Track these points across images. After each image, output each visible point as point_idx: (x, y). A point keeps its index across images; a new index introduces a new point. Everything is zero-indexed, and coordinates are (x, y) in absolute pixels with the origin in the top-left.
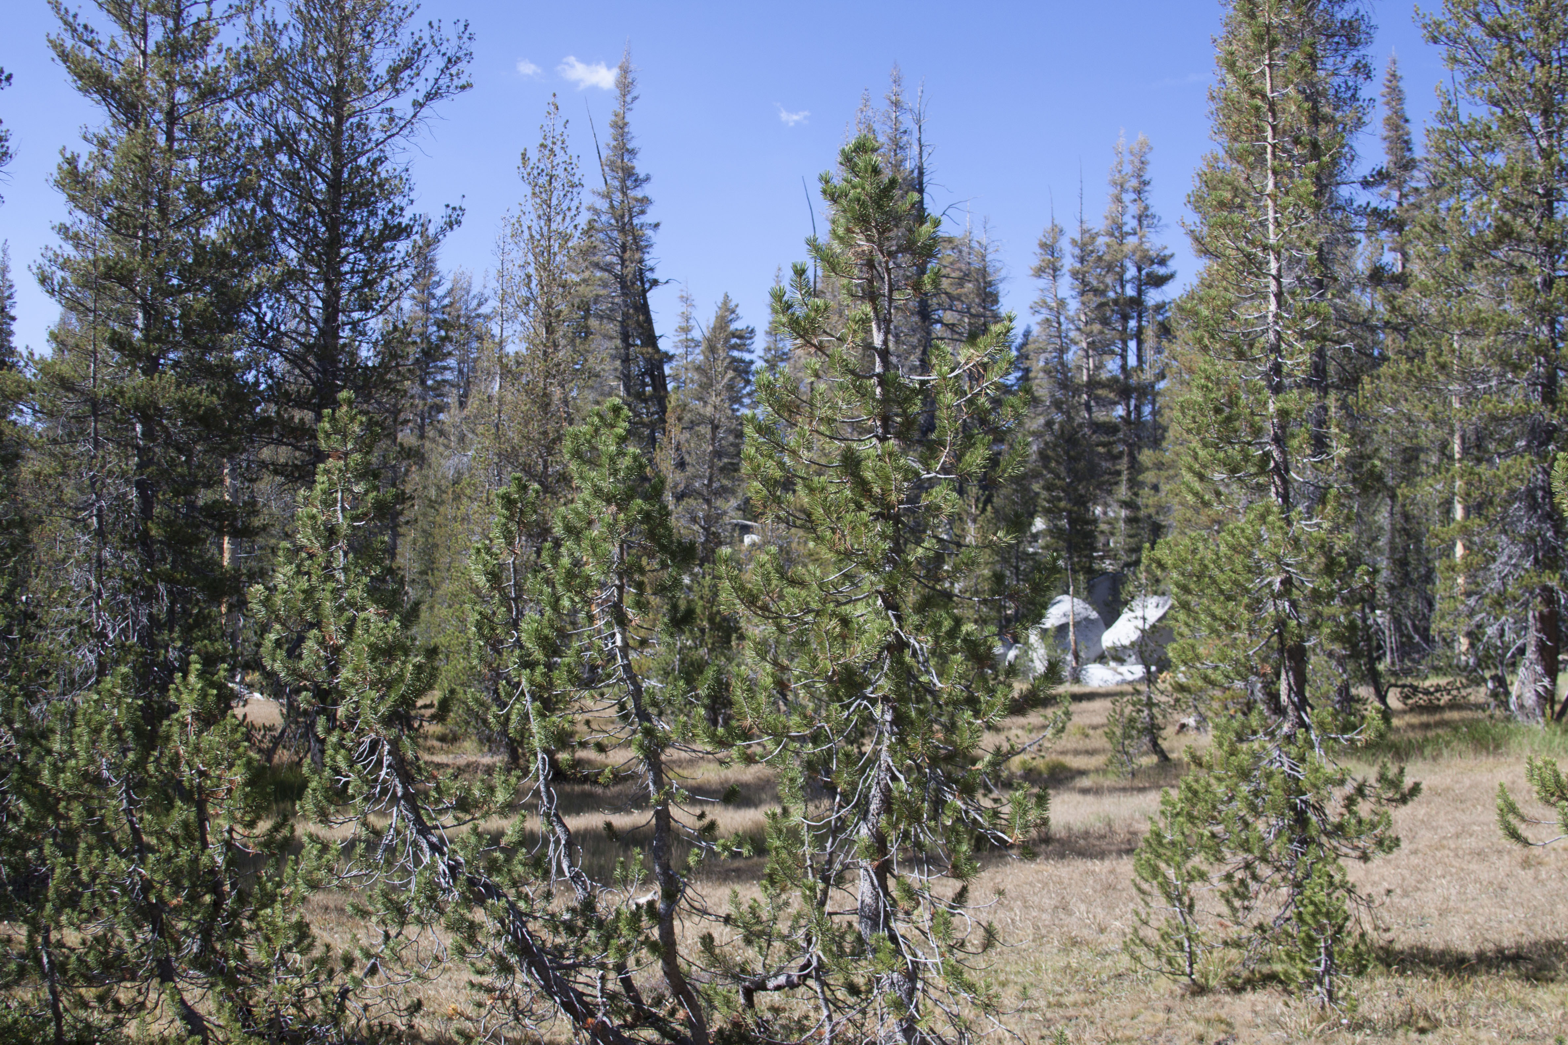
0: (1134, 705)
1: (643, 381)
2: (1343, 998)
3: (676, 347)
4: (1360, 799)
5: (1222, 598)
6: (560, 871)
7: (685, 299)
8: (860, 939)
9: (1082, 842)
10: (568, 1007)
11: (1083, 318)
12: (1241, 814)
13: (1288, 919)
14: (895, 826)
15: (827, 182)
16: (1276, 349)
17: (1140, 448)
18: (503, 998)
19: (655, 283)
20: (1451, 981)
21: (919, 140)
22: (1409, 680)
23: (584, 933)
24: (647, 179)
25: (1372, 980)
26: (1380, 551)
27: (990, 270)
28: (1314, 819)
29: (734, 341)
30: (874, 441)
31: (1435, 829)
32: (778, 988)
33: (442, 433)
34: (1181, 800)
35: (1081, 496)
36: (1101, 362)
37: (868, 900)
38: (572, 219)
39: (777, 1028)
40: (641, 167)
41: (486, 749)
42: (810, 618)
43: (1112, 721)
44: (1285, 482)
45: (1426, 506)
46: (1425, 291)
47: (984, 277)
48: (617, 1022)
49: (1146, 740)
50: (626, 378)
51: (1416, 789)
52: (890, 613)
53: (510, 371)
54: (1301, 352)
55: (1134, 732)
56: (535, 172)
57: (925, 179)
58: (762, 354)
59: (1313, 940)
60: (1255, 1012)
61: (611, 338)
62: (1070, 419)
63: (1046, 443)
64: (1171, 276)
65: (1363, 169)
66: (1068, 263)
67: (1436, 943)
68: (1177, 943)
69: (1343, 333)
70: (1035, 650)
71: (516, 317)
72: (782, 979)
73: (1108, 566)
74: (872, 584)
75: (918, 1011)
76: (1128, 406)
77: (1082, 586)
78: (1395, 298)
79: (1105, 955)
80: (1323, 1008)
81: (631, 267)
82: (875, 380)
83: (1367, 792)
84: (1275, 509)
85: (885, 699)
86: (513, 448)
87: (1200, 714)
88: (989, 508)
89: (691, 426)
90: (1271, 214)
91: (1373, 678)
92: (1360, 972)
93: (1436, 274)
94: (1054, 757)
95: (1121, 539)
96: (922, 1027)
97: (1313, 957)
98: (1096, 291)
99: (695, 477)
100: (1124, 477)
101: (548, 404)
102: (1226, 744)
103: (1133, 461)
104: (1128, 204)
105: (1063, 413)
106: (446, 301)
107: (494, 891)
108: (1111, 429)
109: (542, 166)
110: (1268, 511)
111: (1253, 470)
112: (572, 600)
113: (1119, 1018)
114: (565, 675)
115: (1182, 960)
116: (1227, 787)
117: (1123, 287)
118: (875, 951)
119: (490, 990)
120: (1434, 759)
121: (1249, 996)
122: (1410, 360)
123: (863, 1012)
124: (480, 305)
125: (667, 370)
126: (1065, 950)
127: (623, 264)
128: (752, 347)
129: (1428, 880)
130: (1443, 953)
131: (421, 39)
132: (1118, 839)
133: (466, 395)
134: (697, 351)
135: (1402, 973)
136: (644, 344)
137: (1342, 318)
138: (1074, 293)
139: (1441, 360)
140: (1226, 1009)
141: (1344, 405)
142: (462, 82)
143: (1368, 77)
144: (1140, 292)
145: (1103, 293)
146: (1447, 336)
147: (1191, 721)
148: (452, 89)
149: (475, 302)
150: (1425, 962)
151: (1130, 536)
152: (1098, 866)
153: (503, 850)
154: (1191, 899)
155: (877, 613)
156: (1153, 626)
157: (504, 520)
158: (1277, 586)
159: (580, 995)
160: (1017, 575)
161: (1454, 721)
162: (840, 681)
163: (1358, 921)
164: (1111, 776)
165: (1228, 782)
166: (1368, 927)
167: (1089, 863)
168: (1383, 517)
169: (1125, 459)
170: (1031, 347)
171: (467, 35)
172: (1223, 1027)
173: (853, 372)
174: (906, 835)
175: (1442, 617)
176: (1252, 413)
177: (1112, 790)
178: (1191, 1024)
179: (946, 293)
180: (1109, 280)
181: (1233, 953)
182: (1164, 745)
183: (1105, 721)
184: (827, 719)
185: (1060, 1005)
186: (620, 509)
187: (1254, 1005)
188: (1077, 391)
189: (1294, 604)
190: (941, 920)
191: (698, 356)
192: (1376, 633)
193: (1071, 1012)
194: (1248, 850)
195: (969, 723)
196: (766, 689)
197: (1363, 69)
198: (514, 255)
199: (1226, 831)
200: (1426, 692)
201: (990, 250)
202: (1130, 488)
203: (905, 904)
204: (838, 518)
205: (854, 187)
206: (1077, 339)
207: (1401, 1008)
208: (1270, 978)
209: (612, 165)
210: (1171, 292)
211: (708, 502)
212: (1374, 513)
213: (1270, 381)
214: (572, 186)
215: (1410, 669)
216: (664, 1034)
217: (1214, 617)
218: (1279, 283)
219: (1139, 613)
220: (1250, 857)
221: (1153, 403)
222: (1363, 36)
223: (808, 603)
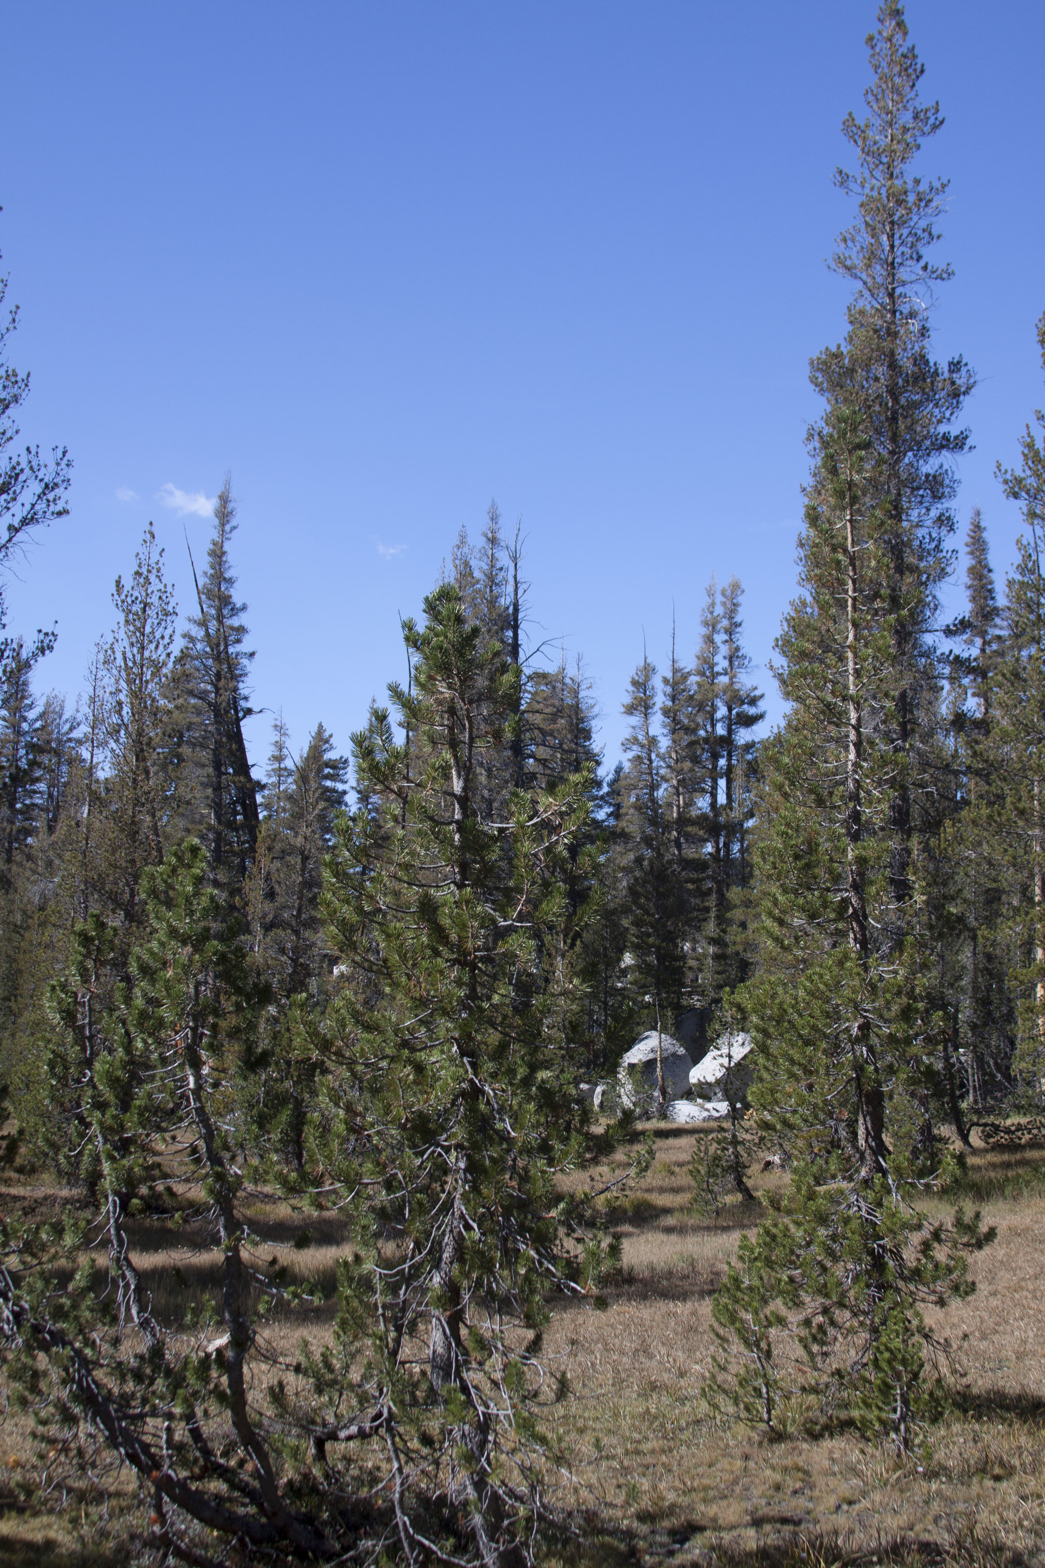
0: (719, 1143)
1: (235, 810)
2: (919, 1446)
3: (270, 776)
4: (936, 1245)
5: (800, 1043)
6: (129, 1318)
7: (279, 728)
8: (431, 1389)
9: (665, 1283)
10: (133, 1458)
11: (674, 756)
12: (819, 1258)
13: (866, 1364)
14: (467, 1276)
15: (410, 629)
16: (855, 797)
17: (728, 886)
18: (65, 1450)
19: (249, 712)
20: (1026, 1427)
21: (515, 577)
22: (991, 1119)
23: (152, 1382)
24: (244, 608)
25: (949, 1426)
26: (963, 990)
27: (583, 706)
28: (891, 1263)
29: (327, 771)
30: (452, 886)
31: (1014, 1270)
32: (349, 1438)
33: (29, 857)
34: (759, 1245)
35: (670, 932)
36: (691, 800)
37: (440, 1350)
38: (166, 647)
39: (348, 1479)
40: (238, 596)
41: (64, 1181)
42: (384, 1064)
43: (696, 1159)
44: (863, 928)
45: (1008, 946)
46: (1005, 738)
47: (577, 714)
48: (184, 1474)
49: (731, 1178)
50: (217, 806)
51: (991, 1234)
52: (465, 1060)
53: (98, 798)
54: (879, 801)
55: (719, 1171)
56: (129, 600)
57: (520, 616)
58: (354, 784)
59: (889, 1387)
60: (833, 1460)
61: (203, 766)
62: (660, 855)
63: (636, 879)
64: (760, 717)
65: (945, 617)
66: (660, 700)
67: (1011, 1386)
68: (755, 1389)
69: (927, 776)
70: (623, 1085)
71: (107, 743)
72: (354, 1429)
73: (696, 1002)
74: (448, 1030)
75: (489, 1464)
76: (717, 843)
77: (670, 1021)
78: (977, 742)
79: (683, 1400)
80: (899, 1455)
81: (226, 696)
82: (453, 827)
83: (943, 1237)
84: (853, 955)
85: (459, 1147)
86: (100, 875)
87: (785, 1152)
88: (578, 943)
89: (283, 855)
90: (851, 665)
91: (956, 1116)
92: (935, 1419)
93: (1016, 722)
94: (639, 1194)
95: (709, 975)
96: (493, 1481)
97: (888, 1404)
98: (687, 730)
99: (284, 907)
100: (713, 914)
101: (137, 832)
102: (804, 1188)
103: (722, 897)
104: (719, 644)
105: (653, 849)
106: (38, 724)
107: (59, 1338)
108: (700, 865)
109: (136, 594)
110: (846, 957)
111: (832, 916)
112: (144, 1041)
113: (696, 1466)
114: (135, 1118)
115: (760, 1406)
116: (805, 1231)
117: (713, 726)
118: (446, 1402)
119: (51, 1441)
120: (1015, 1199)
121: (827, 1444)
122: (990, 804)
123: (437, 1463)
124: (71, 729)
125: (259, 799)
126: (644, 1395)
127: (217, 693)
128: (345, 778)
129: (1007, 1322)
130: (1019, 1398)
131: (18, 464)
132: (701, 1279)
133: (55, 819)
134: (290, 780)
135: (978, 1418)
136: (236, 773)
137: (925, 764)
138: (665, 731)
139: (1021, 805)
140: (804, 1456)
141: (926, 848)
142: (59, 508)
143: (952, 529)
144: (730, 731)
145: (694, 731)
146: (1026, 782)
147: (776, 1159)
148: (48, 515)
149: (67, 726)
150: (1001, 1407)
151: (718, 973)
152: (681, 1308)
153: (69, 1296)
154: (769, 1345)
155: (452, 1060)
156: (739, 1064)
157: (80, 958)
158: (855, 1031)
159: (146, 1447)
160: (605, 1010)
161: (1035, 1161)
162: (413, 1128)
163: (935, 1366)
164: (695, 1215)
165: (806, 1226)
166: (945, 1370)
167: (671, 1305)
168: (966, 957)
169: (714, 896)
170: (623, 783)
171: (65, 461)
172: (800, 1475)
173: (431, 819)
174: (479, 1283)
175: (1022, 1059)
176: (831, 860)
177: (696, 1229)
178: (768, 1472)
179: (539, 729)
180: (700, 720)
181: (812, 1399)
182: (749, 1183)
183: (689, 1158)
184: (401, 1167)
185: (638, 1452)
186: (196, 949)
187: (831, 1452)
188: (667, 827)
189: (871, 1049)
190: (514, 1371)
191: (290, 785)
192: (959, 1071)
193: (649, 1459)
194: (827, 1296)
195: (543, 1172)
196: (338, 1136)
197: (945, 521)
198: (106, 680)
199: (803, 1275)
200: (1008, 1131)
201: (583, 687)
202: (719, 925)
203: (476, 1355)
204: (414, 965)
205: (437, 635)
206: (668, 776)
207: (977, 1455)
208: (849, 1423)
209: (209, 594)
210: (760, 732)
211: (296, 933)
212: (957, 953)
213: (849, 829)
214: (166, 615)
215: (992, 1107)
216: (233, 1486)
217: (792, 1062)
218: (859, 734)
219: (725, 1051)
220: (828, 1302)
221: (742, 841)
222: (947, 490)
223: (382, 1050)
